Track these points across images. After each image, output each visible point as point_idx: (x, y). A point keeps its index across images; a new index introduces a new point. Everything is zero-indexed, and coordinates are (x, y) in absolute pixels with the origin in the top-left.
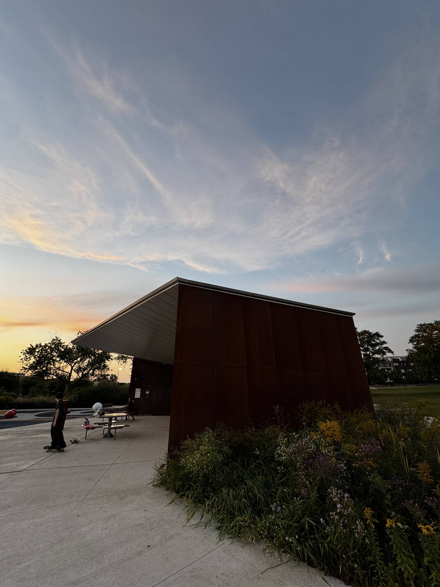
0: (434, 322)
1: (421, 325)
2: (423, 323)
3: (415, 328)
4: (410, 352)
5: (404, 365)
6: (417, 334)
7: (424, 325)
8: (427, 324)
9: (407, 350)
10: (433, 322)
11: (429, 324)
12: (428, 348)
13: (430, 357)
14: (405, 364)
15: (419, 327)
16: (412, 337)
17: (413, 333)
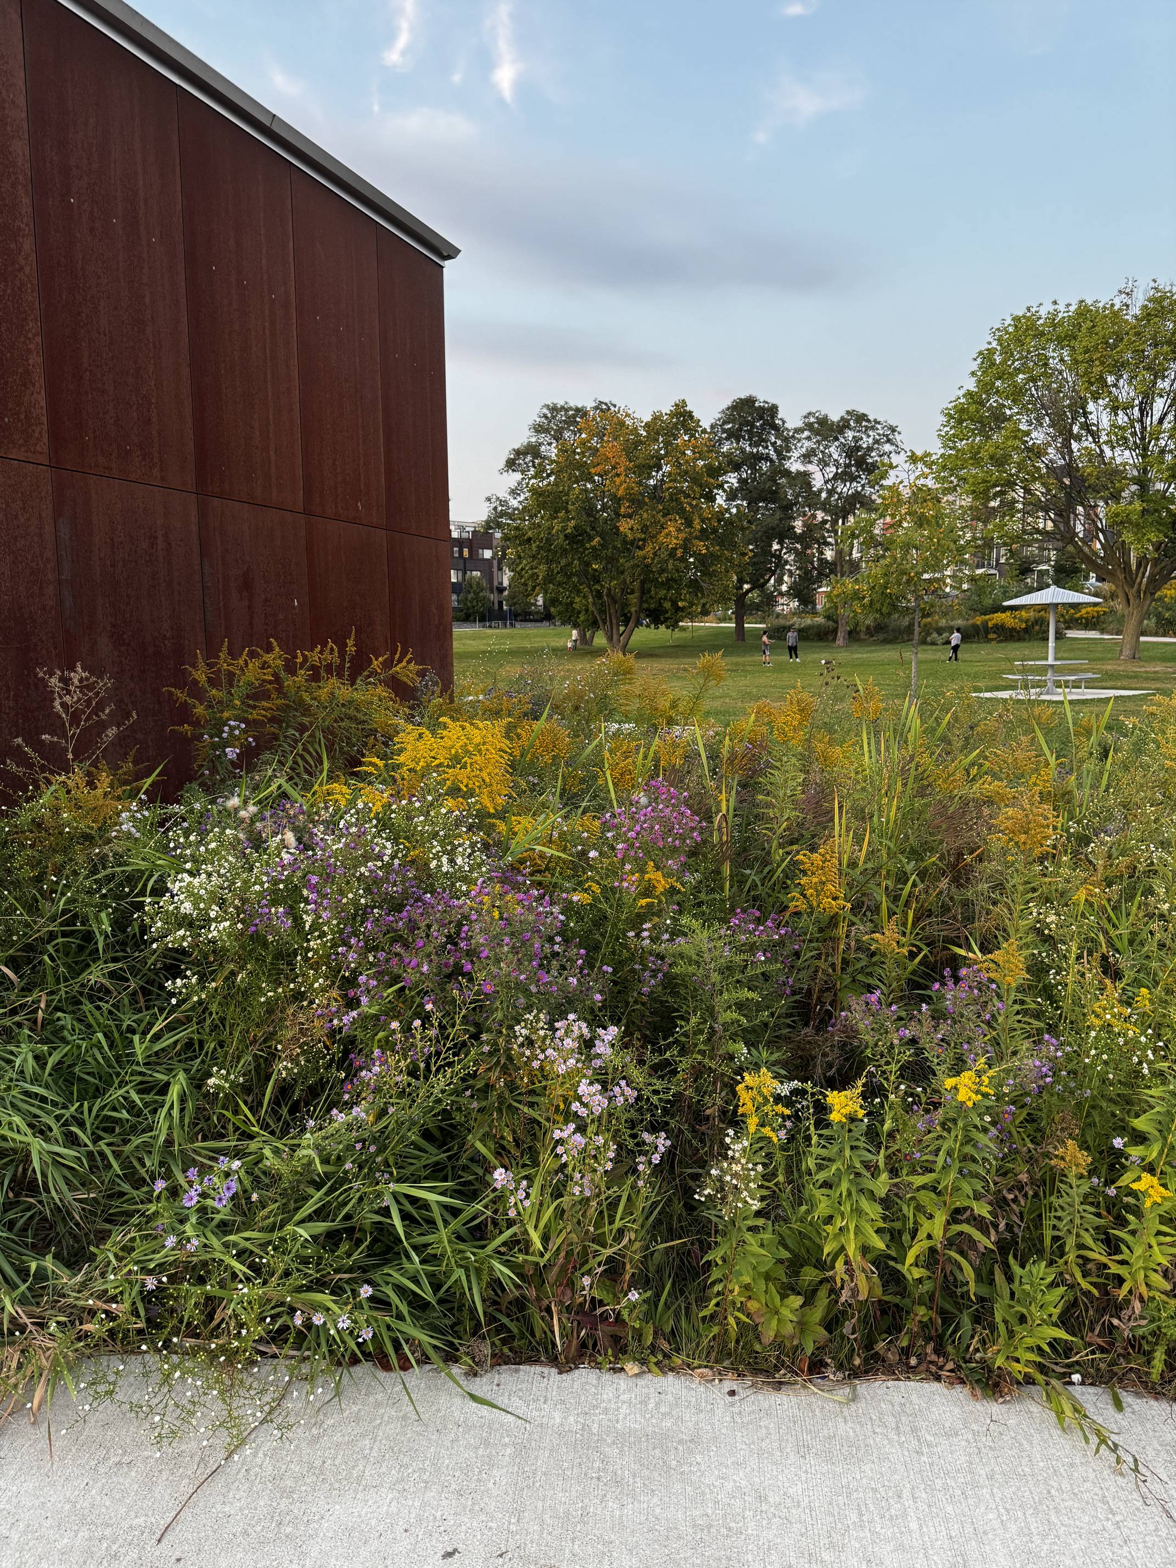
0: (594, 404)
1: (554, 409)
2: (560, 403)
3: (534, 417)
4: (495, 508)
5: (461, 552)
6: (533, 440)
7: (562, 408)
8: (571, 409)
9: (489, 499)
10: (589, 404)
11: (577, 410)
12: (567, 494)
13: (564, 529)
14: (466, 552)
15: (545, 416)
16: (518, 453)
17: (524, 437)
